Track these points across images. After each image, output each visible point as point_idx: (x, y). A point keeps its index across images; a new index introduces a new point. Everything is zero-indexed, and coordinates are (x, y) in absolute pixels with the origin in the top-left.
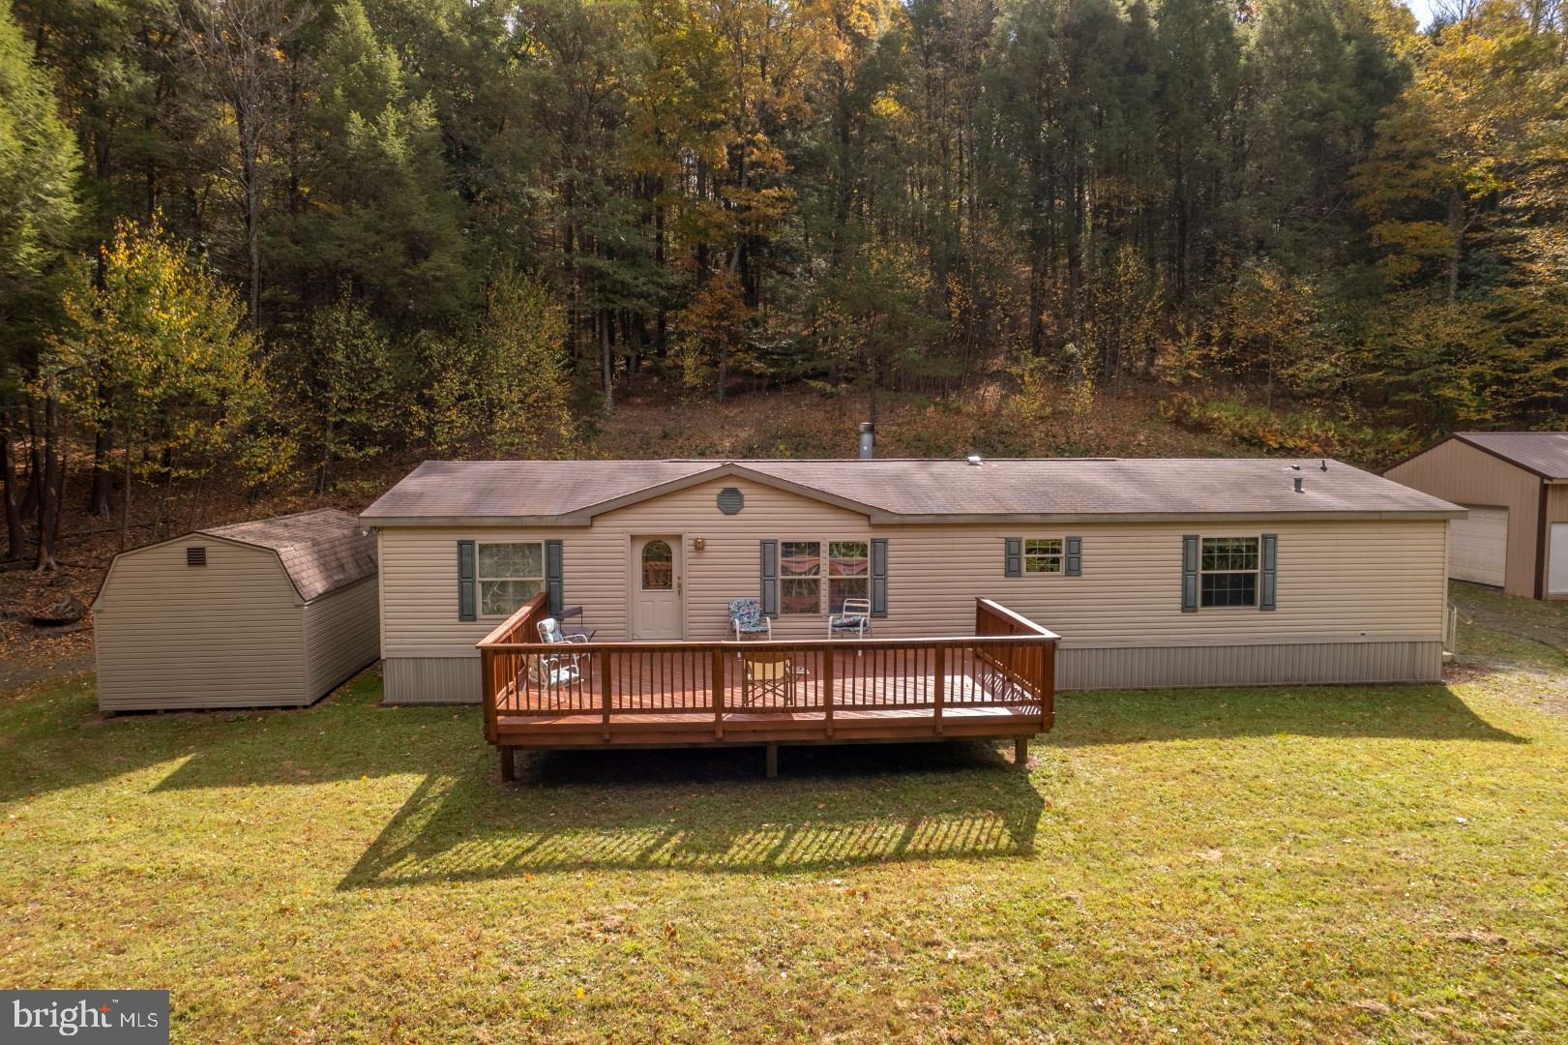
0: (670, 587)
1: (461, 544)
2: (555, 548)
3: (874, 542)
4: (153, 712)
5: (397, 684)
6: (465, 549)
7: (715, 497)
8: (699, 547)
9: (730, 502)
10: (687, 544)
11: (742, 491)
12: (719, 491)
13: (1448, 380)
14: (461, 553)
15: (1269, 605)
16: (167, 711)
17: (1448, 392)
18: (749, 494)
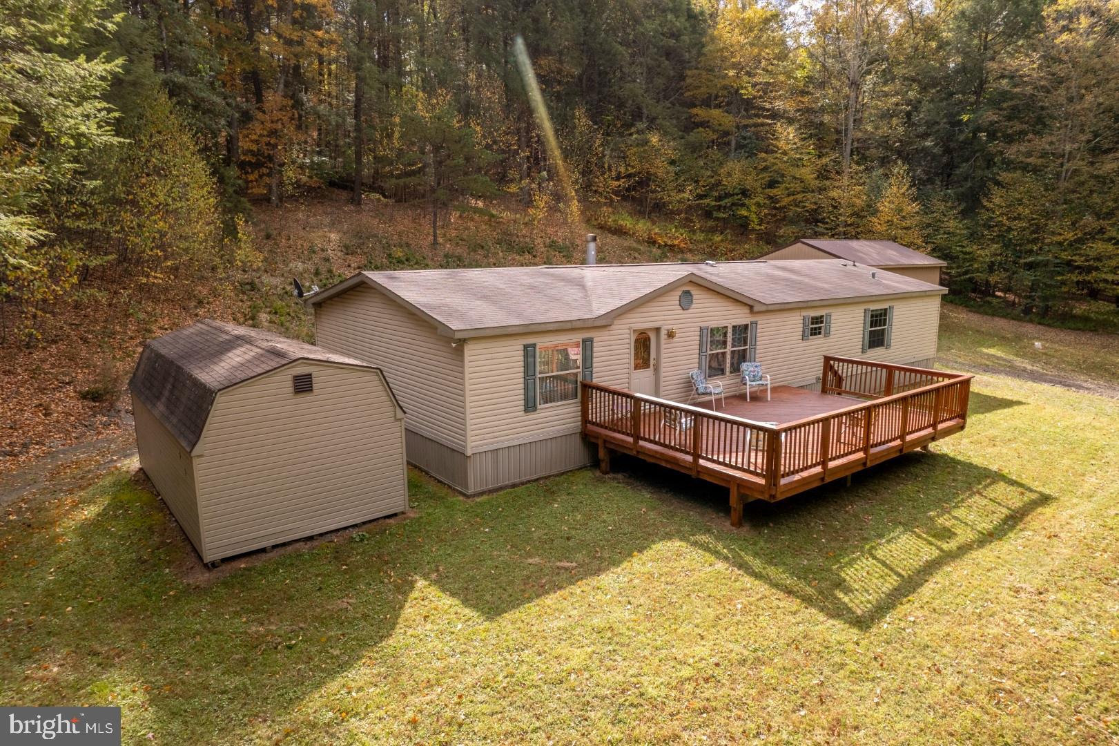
0: (648, 366)
1: (526, 347)
2: (587, 345)
3: (751, 323)
4: (263, 550)
5: (477, 477)
6: (529, 350)
7: (678, 298)
8: (671, 335)
9: (686, 301)
10: (663, 333)
11: (693, 292)
12: (680, 293)
13: (743, 205)
14: (526, 356)
15: (888, 346)
16: (275, 547)
17: (744, 212)
18: (696, 293)
